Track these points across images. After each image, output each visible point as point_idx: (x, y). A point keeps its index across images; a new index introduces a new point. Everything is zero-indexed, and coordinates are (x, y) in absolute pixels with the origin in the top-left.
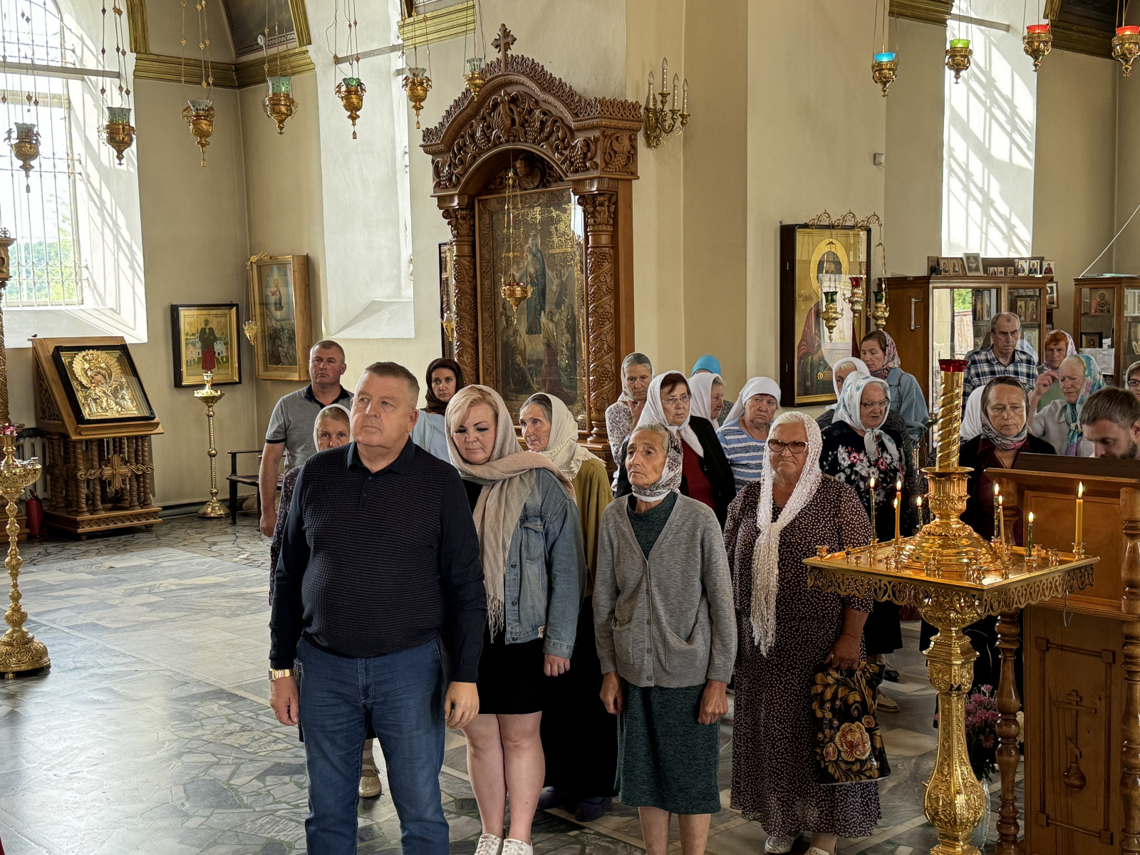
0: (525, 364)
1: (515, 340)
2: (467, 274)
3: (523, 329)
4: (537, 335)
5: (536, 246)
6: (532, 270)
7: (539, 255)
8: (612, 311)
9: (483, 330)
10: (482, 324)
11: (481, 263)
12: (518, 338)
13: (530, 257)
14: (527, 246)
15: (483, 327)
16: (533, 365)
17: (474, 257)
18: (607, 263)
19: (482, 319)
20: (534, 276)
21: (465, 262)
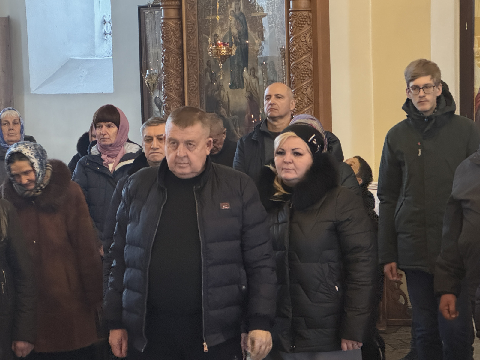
0: (229, 116)
1: (219, 94)
2: (175, 34)
3: (227, 84)
4: (240, 89)
5: (239, 9)
6: (235, 31)
7: (241, 18)
8: (312, 67)
9: (189, 85)
10: (188, 79)
11: (187, 25)
12: (222, 91)
13: (233, 20)
14: (231, 9)
15: (189, 82)
16: (236, 116)
17: (181, 19)
18: (307, 25)
19: (188, 74)
20: (237, 36)
21: (172, 24)
